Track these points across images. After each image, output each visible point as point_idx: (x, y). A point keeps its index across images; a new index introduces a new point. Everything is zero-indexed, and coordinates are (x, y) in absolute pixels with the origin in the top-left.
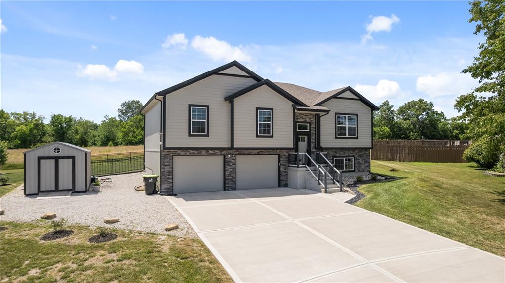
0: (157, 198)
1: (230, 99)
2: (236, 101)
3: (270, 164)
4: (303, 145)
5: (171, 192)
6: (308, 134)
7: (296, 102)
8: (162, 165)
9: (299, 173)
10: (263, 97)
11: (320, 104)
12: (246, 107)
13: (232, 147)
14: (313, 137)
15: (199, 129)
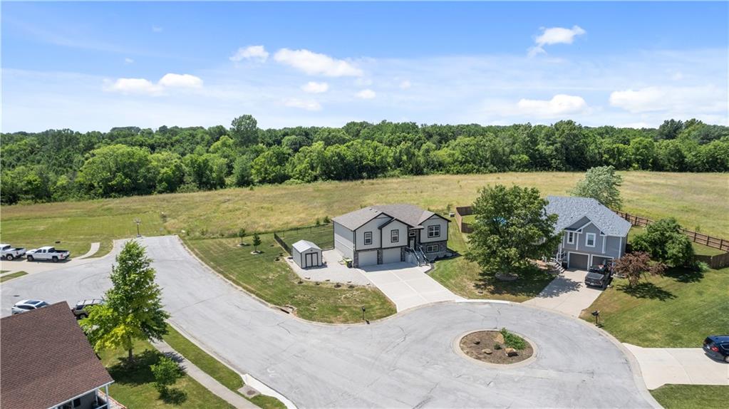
0: (353, 269)
1: (380, 228)
2: (384, 229)
3: (398, 252)
4: (412, 242)
5: (357, 267)
6: (415, 237)
7: (409, 226)
8: (355, 257)
9: (410, 256)
10: (394, 225)
11: (420, 224)
12: (387, 230)
13: (381, 248)
14: (417, 238)
15: (368, 241)
